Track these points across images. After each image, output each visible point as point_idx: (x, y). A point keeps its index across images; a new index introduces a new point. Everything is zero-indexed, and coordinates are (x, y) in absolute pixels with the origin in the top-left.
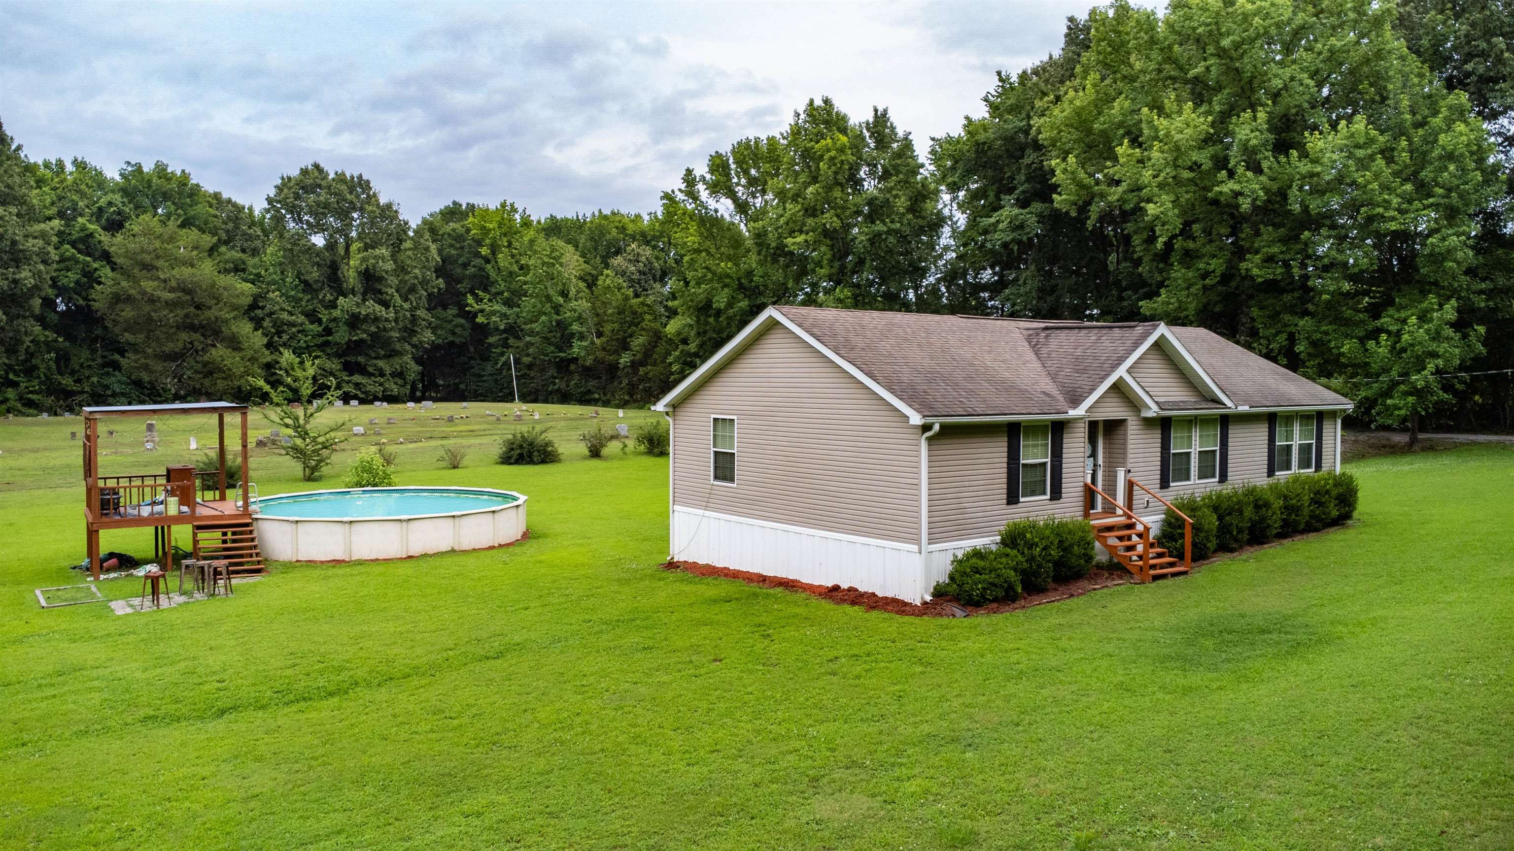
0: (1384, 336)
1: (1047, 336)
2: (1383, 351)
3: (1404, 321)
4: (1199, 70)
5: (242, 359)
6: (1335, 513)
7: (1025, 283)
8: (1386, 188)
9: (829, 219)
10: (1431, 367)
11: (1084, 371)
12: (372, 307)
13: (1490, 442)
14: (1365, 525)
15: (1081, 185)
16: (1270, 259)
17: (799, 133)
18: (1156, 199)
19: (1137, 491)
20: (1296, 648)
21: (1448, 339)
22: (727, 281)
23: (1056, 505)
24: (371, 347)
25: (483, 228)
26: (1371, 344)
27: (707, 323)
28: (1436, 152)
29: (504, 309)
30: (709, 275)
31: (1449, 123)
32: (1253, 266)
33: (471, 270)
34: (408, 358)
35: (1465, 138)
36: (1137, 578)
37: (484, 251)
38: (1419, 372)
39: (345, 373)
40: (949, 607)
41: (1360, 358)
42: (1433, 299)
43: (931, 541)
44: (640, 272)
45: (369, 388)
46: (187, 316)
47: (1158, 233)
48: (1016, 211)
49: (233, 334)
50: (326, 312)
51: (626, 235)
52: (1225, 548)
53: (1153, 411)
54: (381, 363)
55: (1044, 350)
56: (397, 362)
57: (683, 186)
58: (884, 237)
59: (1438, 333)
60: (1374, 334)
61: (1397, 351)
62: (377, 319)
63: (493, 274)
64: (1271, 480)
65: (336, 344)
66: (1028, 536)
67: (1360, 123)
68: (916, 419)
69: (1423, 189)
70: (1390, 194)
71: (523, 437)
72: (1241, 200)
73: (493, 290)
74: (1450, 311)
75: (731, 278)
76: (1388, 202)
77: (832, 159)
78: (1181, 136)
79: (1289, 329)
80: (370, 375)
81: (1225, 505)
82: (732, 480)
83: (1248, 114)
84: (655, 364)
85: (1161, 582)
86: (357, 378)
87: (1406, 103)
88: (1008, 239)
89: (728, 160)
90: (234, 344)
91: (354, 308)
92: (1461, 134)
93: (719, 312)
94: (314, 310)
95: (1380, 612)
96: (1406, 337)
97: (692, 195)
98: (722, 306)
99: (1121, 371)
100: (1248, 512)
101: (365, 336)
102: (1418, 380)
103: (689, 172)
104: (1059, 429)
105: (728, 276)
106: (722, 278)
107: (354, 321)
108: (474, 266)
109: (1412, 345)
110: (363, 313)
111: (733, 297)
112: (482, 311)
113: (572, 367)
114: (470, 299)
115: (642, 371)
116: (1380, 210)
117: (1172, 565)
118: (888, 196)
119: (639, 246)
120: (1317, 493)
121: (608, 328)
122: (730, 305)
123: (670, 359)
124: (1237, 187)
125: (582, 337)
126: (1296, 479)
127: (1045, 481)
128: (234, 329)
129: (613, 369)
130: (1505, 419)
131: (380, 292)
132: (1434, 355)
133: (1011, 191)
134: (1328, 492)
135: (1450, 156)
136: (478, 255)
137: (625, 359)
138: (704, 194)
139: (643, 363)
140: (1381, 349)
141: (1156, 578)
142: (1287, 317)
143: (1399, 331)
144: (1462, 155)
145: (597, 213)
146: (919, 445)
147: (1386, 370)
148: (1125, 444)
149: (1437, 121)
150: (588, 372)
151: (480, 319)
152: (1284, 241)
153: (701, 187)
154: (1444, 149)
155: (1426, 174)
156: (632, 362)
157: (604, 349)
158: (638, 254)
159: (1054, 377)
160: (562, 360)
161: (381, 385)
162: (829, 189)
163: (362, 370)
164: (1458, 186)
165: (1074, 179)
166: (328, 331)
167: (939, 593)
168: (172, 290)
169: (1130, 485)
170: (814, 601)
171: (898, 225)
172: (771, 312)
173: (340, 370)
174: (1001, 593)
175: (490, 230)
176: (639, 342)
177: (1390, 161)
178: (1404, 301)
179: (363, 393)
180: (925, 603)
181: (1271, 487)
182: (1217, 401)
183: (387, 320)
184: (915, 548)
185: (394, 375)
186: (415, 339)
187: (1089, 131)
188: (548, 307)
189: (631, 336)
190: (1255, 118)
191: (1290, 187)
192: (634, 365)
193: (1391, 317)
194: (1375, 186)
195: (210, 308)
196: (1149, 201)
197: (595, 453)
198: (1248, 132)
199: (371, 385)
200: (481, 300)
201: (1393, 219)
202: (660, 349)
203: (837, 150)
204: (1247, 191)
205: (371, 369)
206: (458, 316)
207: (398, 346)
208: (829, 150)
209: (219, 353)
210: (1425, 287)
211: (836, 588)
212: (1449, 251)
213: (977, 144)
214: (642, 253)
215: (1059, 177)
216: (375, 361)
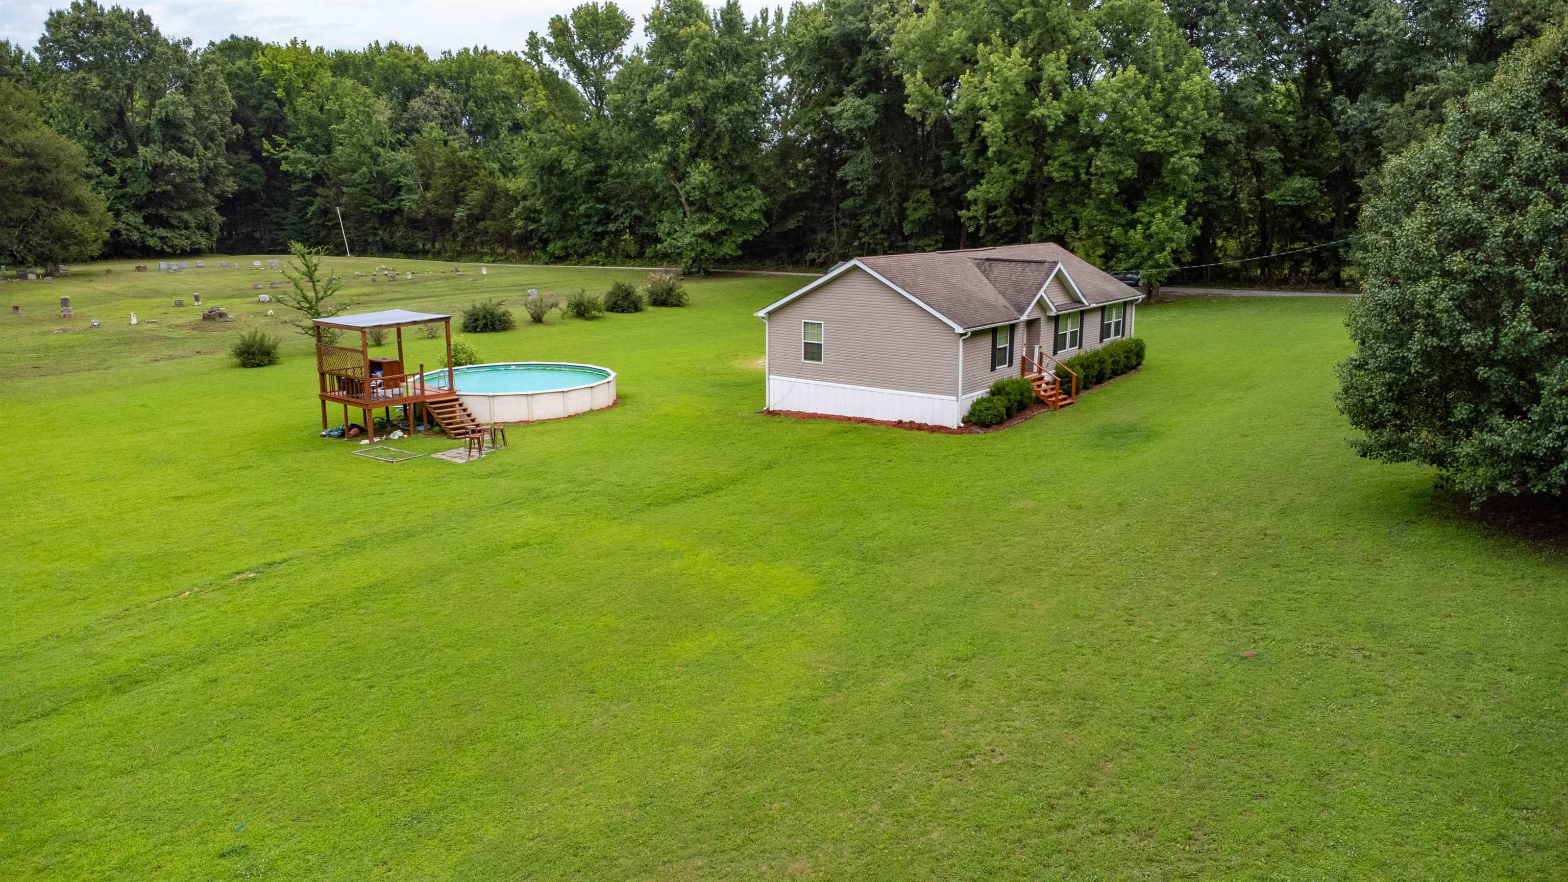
0: (1139, 226)
1: (990, 266)
2: (1139, 237)
3: (1153, 215)
4: (1019, 15)
5: (91, 223)
6: (1134, 363)
7: (862, 162)
8: (1146, 119)
9: (695, 100)
10: (1168, 249)
11: (1020, 291)
12: (175, 157)
13: (1199, 295)
14: (1149, 369)
15: (926, 96)
16: (1064, 165)
17: (661, 17)
18: (988, 118)
19: (1044, 357)
20: (1148, 438)
21: (1180, 229)
22: (573, 142)
23: (1011, 369)
24: (173, 198)
25: (275, 68)
26: (1132, 232)
27: (550, 182)
28: (1179, 95)
29: (308, 156)
30: (558, 139)
31: (1189, 72)
32: (1053, 170)
33: (264, 114)
34: (211, 209)
35: (1198, 87)
36: (1052, 408)
37: (280, 93)
38: (1161, 252)
39: (148, 226)
40: (975, 429)
41: (1123, 240)
42: (1171, 199)
43: (963, 394)
44: (442, 116)
45: (176, 242)
46: (31, 180)
47: (989, 143)
48: (858, 102)
49: (77, 197)
50: (119, 161)
51: (420, 75)
52: (1086, 388)
53: (1054, 312)
54: (186, 215)
55: (992, 276)
56: (201, 213)
57: (526, 50)
58: (741, 117)
59: (1174, 225)
60: (1133, 224)
61: (1147, 237)
62: (181, 170)
63: (290, 118)
64: (1103, 345)
65: (133, 195)
66: (1007, 389)
67: (1132, 70)
68: (959, 330)
69: (1170, 121)
70: (1147, 124)
71: (484, 308)
72: (1048, 121)
73: (291, 135)
74: (1182, 210)
75: (576, 140)
76: (1146, 130)
77: (696, 45)
78: (1010, 73)
79: (1074, 216)
80: (172, 227)
81: (1085, 363)
82: (820, 360)
83: (1053, 56)
84: (494, 218)
85: (1064, 409)
86: (162, 232)
87: (1160, 53)
88: (853, 126)
89: (567, 23)
90: (79, 207)
91: (157, 158)
92: (1196, 84)
93: (563, 173)
94: (106, 160)
95: (1176, 419)
96: (1154, 228)
97: (537, 58)
98: (571, 167)
99: (1041, 293)
100: (1097, 366)
101: (169, 187)
102: (1160, 258)
103: (533, 35)
104: (1013, 327)
105: (573, 138)
106: (568, 141)
107: (157, 172)
108: (267, 109)
109: (1157, 234)
110: (167, 163)
111: (580, 159)
112: (286, 158)
113: (397, 219)
114: (266, 145)
115: (481, 225)
116: (1141, 136)
117: (1065, 399)
118: (744, 80)
119: (438, 87)
120: (1127, 352)
121: (438, 182)
122: (577, 166)
123: (513, 215)
124: (1046, 113)
125: (410, 190)
126: (1112, 343)
127: (1005, 357)
128: (77, 192)
129: (444, 224)
130: (1207, 275)
131: (180, 140)
132: (1170, 240)
133: (849, 82)
134: (1132, 351)
135: (1188, 99)
136: (269, 96)
137: (460, 213)
138: (547, 59)
139: (478, 218)
140: (1137, 235)
141: (1062, 406)
142: (1072, 207)
143: (1150, 222)
144: (1196, 99)
145: (373, 45)
146: (958, 343)
147: (1139, 250)
148: (1039, 332)
149: (1181, 70)
150: (414, 224)
151: (284, 167)
152: (1074, 151)
153: (543, 49)
154: (1184, 93)
155: (1171, 110)
156: (468, 216)
157: (436, 203)
158: (438, 97)
159: (1003, 294)
160: (385, 212)
161: (187, 238)
162: (692, 73)
163: (165, 223)
164: (1192, 121)
165: (920, 91)
166: (123, 182)
167: (967, 421)
168: (17, 155)
169: (1041, 354)
170: (892, 429)
171: (754, 108)
172: (855, 262)
173: (142, 224)
174: (999, 420)
175: (284, 71)
176: (475, 196)
177: (1148, 96)
178: (1152, 200)
179: (169, 247)
180: (959, 427)
181: (1103, 349)
182: (1080, 302)
183: (192, 170)
184: (955, 398)
185: (199, 227)
186: (216, 189)
187: (932, 50)
188: (366, 157)
189: (463, 190)
190: (1058, 59)
191: (1081, 112)
192: (474, 219)
193: (1144, 211)
194: (1139, 118)
195: (49, 171)
196: (984, 119)
197: (537, 319)
198: (1054, 69)
199: (179, 240)
200: (279, 145)
201: (1150, 143)
202: (500, 204)
203: (700, 37)
204: (1053, 116)
205: (175, 222)
206: (251, 161)
207: (200, 197)
208: (692, 38)
209: (66, 217)
210: (1166, 190)
211: (900, 422)
212: (1183, 167)
213: (821, 38)
214: (442, 95)
215: (910, 89)
216: (178, 213)
